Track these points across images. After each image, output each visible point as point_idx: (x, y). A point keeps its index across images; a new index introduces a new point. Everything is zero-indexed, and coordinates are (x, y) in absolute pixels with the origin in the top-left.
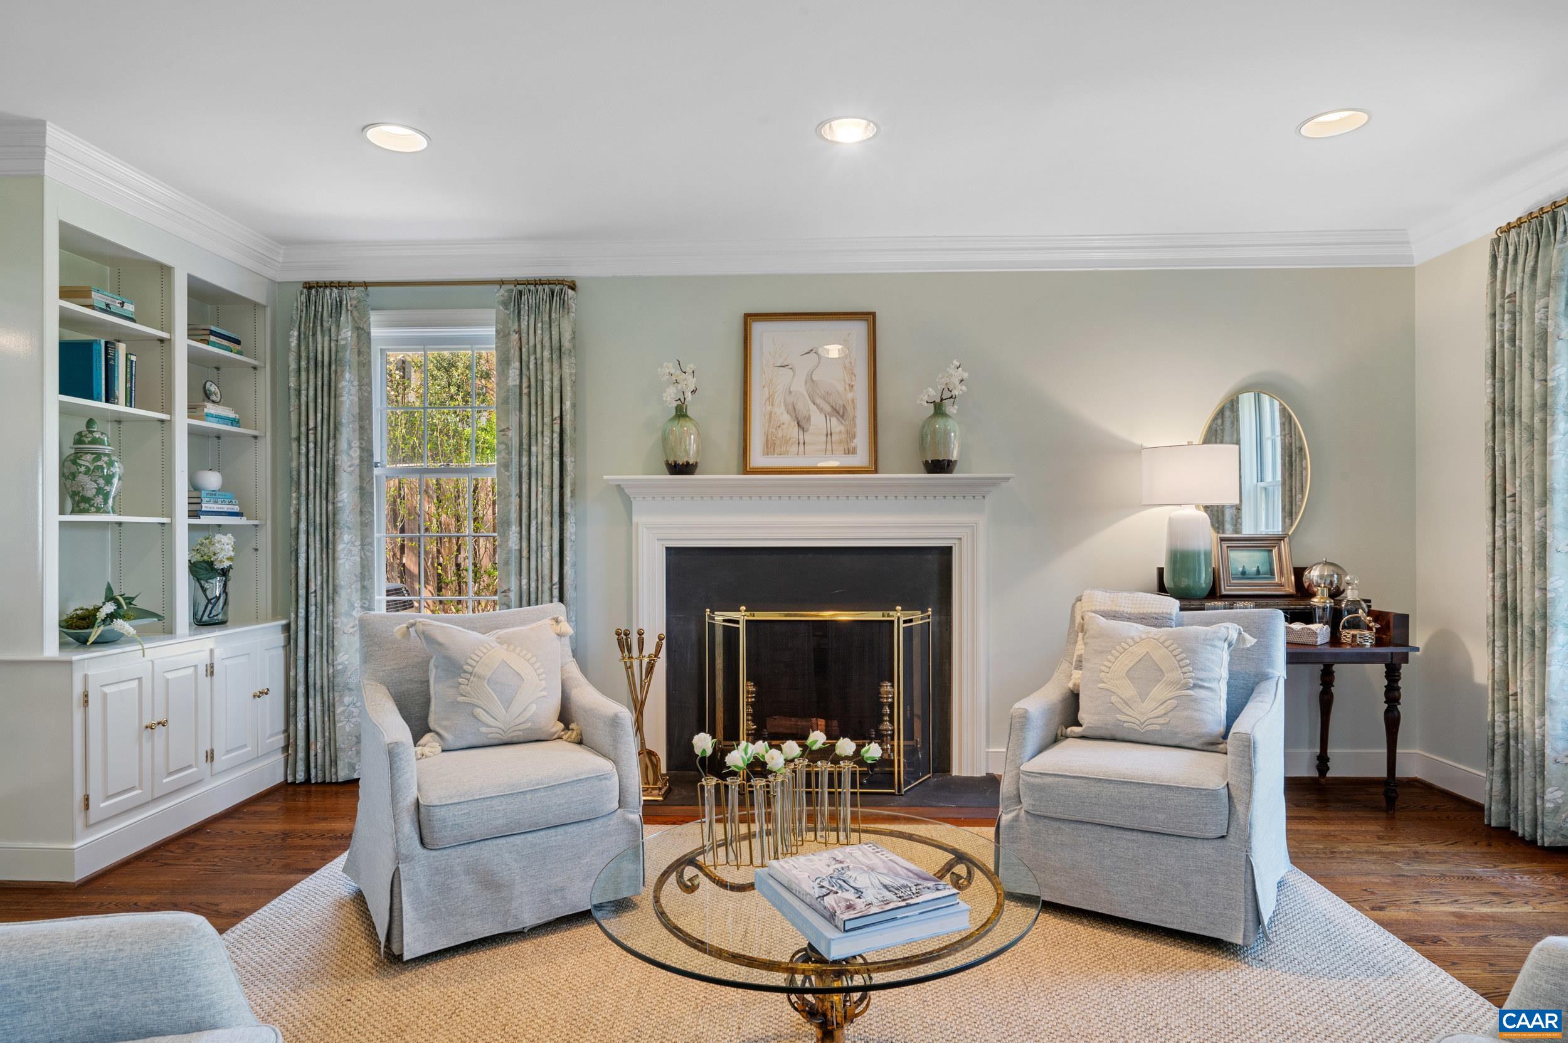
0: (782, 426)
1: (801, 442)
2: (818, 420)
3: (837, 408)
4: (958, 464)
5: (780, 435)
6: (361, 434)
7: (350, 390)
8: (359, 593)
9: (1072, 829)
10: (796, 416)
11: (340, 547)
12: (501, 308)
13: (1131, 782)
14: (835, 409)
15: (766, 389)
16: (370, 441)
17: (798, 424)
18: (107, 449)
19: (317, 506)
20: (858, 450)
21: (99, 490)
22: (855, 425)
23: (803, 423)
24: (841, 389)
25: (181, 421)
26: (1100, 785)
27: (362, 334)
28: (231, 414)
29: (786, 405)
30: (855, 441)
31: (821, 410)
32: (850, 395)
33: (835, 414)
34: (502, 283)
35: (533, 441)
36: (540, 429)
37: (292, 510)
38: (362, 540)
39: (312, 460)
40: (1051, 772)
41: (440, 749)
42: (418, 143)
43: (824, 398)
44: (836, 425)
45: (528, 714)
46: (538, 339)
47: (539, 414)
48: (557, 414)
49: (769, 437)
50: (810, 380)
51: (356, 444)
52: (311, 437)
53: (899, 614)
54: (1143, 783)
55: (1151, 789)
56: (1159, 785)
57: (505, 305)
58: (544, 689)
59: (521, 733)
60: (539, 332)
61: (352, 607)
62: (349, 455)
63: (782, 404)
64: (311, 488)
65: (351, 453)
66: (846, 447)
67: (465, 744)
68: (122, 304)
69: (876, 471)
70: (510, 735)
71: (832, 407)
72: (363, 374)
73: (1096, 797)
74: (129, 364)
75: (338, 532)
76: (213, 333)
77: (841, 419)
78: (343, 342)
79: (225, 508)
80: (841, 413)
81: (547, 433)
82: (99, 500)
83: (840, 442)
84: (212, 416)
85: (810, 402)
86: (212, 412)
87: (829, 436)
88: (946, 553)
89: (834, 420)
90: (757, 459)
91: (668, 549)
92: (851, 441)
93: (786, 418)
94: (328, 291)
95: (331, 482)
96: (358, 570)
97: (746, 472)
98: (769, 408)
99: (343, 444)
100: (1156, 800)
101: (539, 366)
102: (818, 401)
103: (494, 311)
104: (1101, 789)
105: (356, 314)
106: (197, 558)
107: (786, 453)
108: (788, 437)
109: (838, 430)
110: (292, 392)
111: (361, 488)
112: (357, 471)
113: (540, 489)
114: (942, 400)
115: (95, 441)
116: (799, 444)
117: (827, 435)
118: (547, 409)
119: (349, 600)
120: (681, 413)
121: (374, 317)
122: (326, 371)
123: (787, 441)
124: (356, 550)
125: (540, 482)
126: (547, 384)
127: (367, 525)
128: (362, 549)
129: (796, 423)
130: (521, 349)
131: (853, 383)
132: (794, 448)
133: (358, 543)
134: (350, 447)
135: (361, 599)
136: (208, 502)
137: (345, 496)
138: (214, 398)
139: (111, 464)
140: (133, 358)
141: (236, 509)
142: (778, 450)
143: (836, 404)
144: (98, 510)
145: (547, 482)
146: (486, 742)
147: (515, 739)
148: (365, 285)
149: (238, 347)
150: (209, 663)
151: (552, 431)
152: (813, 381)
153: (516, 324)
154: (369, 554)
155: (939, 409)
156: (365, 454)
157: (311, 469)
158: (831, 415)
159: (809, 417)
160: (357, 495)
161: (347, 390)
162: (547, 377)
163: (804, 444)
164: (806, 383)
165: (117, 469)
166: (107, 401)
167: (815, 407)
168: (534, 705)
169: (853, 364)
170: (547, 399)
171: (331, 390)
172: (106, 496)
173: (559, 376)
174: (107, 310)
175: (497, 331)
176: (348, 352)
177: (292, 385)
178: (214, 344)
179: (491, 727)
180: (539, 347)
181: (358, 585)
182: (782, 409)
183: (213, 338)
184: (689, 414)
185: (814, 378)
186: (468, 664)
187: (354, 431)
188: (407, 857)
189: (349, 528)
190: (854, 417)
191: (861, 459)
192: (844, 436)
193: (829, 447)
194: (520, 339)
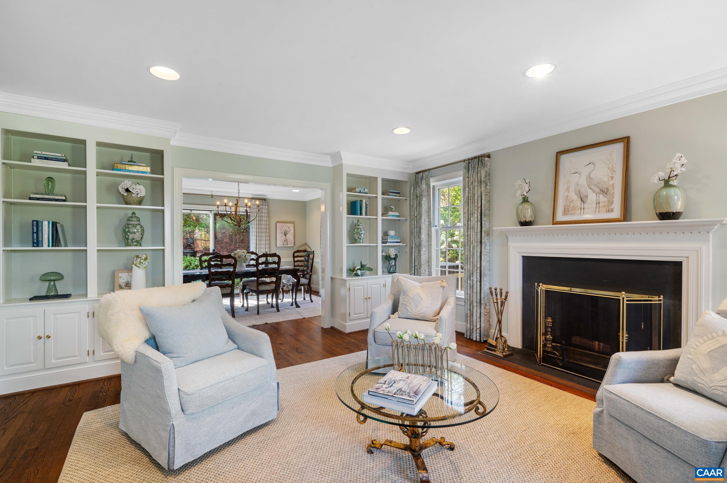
0: (573, 201)
1: (582, 208)
2: (592, 197)
3: (603, 190)
4: (683, 213)
5: (572, 205)
6: (428, 217)
7: (425, 203)
8: (427, 267)
9: (626, 429)
10: (580, 196)
11: (422, 252)
12: (464, 169)
13: (653, 414)
14: (602, 191)
15: (566, 185)
16: (431, 219)
17: (581, 199)
18: (361, 227)
19: (417, 239)
20: (615, 210)
21: (358, 238)
22: (613, 197)
23: (583, 199)
24: (606, 179)
25: (380, 218)
26: (638, 409)
27: (428, 185)
28: (397, 214)
29: (575, 191)
30: (613, 205)
31: (594, 191)
32: (611, 182)
33: (602, 192)
34: (464, 161)
35: (472, 216)
36: (474, 212)
37: (412, 241)
38: (428, 250)
39: (416, 226)
40: (615, 393)
41: (398, 317)
42: (408, 131)
43: (596, 186)
44: (602, 198)
45: (422, 311)
46: (474, 179)
47: (474, 206)
48: (479, 205)
49: (566, 207)
50: (589, 177)
51: (427, 220)
52: (416, 219)
53: (623, 296)
54: (660, 418)
55: (664, 423)
56: (669, 422)
57: (465, 168)
58: (430, 304)
59: (420, 317)
60: (474, 176)
61: (425, 271)
62: (425, 224)
63: (573, 191)
64: (416, 234)
65: (426, 223)
66: (607, 209)
67: (404, 317)
68: (364, 190)
69: (624, 220)
70: (417, 317)
71: (601, 189)
72: (429, 198)
73: (634, 415)
74: (366, 205)
75: (421, 247)
76: (391, 192)
77: (605, 195)
78: (423, 189)
79: (395, 241)
80: (605, 192)
81: (476, 213)
82: (358, 240)
83: (604, 206)
84: (391, 215)
85: (588, 188)
86: (391, 214)
87: (598, 204)
88: (679, 264)
89: (601, 196)
90: (560, 217)
91: (523, 257)
92: (611, 205)
93: (575, 197)
94: (420, 174)
95: (420, 232)
96: (427, 260)
97: (553, 224)
98: (567, 194)
99: (423, 220)
100: (667, 431)
101: (474, 189)
102: (593, 187)
103: (462, 171)
104: (637, 411)
105: (427, 179)
106: (384, 254)
107: (574, 214)
108: (576, 207)
109: (603, 201)
110: (412, 206)
111: (428, 234)
112: (427, 229)
113: (474, 233)
114: (669, 178)
115: (358, 225)
116: (581, 209)
117: (597, 204)
118: (476, 204)
119: (424, 269)
120: (525, 200)
121: (432, 180)
122: (419, 199)
123: (575, 208)
124: (427, 253)
125: (474, 231)
126: (476, 195)
127: (430, 245)
128: (428, 253)
129: (580, 199)
130: (468, 183)
131: (613, 176)
132: (579, 211)
133: (427, 251)
134: (425, 221)
135: (428, 269)
136: (390, 239)
137: (423, 236)
138: (393, 210)
139: (361, 231)
140: (367, 203)
141: (399, 241)
142: (570, 213)
143: (603, 187)
144: (359, 243)
145: (476, 231)
146: (410, 318)
147: (419, 319)
148: (429, 170)
149: (399, 195)
150: (384, 283)
151: (478, 212)
152: (590, 177)
153: (467, 174)
154: (430, 255)
155: (667, 183)
156: (429, 223)
157: (416, 229)
158: (599, 194)
159: (588, 195)
160: (427, 236)
161: (424, 204)
162: (476, 192)
163: (584, 209)
164: (586, 180)
165: (363, 232)
166: (360, 215)
167: (591, 190)
168: (425, 309)
169: (614, 166)
170: (476, 200)
171: (420, 204)
172: (360, 239)
173: (480, 191)
174: (360, 192)
175: (463, 178)
176: (424, 192)
177: (412, 204)
178: (391, 195)
179: (411, 313)
180: (474, 181)
181: (427, 264)
182: (574, 193)
183: (390, 194)
184: (529, 200)
185: (591, 176)
186: (407, 292)
187: (426, 216)
188: (370, 344)
189: (424, 246)
190: (613, 193)
191: (616, 213)
192: (606, 203)
193: (597, 209)
194: (469, 180)
